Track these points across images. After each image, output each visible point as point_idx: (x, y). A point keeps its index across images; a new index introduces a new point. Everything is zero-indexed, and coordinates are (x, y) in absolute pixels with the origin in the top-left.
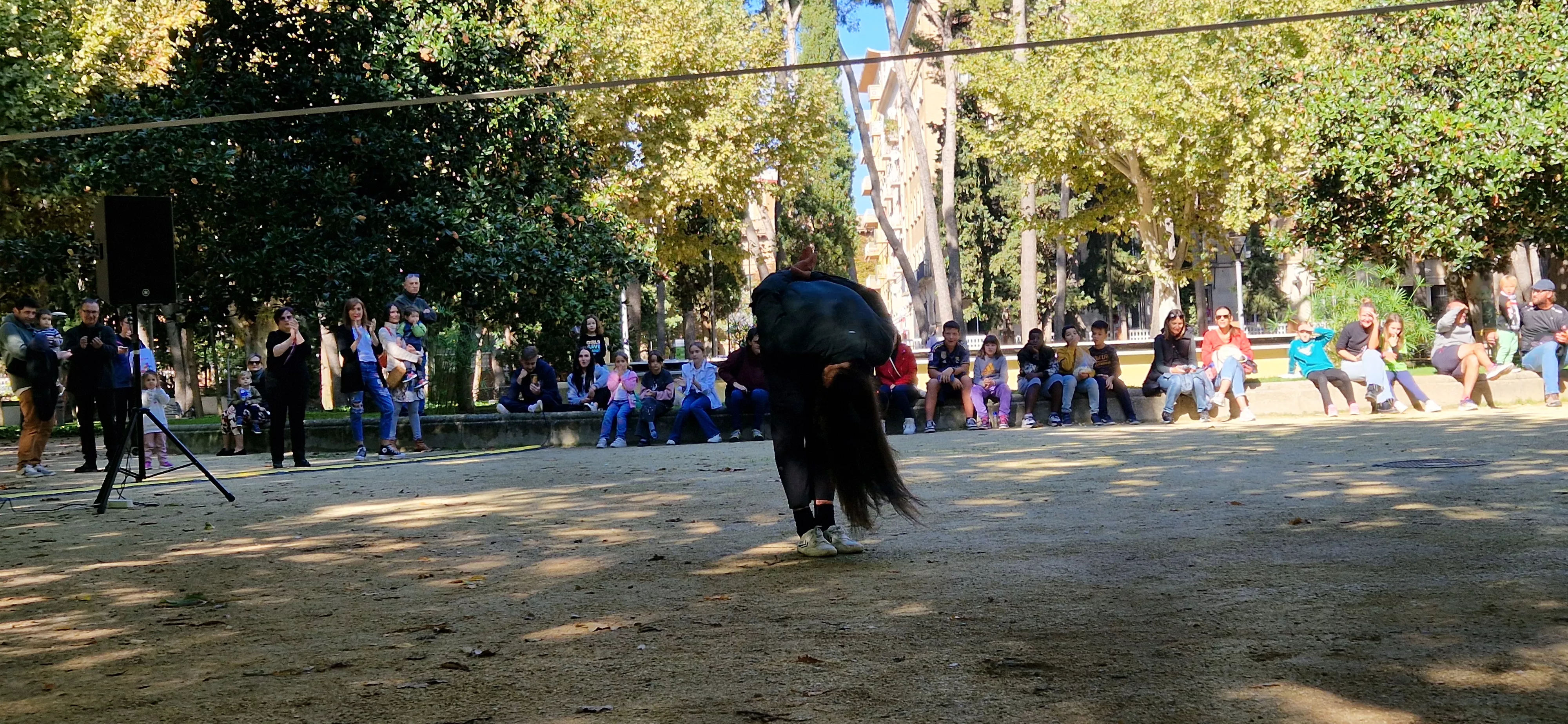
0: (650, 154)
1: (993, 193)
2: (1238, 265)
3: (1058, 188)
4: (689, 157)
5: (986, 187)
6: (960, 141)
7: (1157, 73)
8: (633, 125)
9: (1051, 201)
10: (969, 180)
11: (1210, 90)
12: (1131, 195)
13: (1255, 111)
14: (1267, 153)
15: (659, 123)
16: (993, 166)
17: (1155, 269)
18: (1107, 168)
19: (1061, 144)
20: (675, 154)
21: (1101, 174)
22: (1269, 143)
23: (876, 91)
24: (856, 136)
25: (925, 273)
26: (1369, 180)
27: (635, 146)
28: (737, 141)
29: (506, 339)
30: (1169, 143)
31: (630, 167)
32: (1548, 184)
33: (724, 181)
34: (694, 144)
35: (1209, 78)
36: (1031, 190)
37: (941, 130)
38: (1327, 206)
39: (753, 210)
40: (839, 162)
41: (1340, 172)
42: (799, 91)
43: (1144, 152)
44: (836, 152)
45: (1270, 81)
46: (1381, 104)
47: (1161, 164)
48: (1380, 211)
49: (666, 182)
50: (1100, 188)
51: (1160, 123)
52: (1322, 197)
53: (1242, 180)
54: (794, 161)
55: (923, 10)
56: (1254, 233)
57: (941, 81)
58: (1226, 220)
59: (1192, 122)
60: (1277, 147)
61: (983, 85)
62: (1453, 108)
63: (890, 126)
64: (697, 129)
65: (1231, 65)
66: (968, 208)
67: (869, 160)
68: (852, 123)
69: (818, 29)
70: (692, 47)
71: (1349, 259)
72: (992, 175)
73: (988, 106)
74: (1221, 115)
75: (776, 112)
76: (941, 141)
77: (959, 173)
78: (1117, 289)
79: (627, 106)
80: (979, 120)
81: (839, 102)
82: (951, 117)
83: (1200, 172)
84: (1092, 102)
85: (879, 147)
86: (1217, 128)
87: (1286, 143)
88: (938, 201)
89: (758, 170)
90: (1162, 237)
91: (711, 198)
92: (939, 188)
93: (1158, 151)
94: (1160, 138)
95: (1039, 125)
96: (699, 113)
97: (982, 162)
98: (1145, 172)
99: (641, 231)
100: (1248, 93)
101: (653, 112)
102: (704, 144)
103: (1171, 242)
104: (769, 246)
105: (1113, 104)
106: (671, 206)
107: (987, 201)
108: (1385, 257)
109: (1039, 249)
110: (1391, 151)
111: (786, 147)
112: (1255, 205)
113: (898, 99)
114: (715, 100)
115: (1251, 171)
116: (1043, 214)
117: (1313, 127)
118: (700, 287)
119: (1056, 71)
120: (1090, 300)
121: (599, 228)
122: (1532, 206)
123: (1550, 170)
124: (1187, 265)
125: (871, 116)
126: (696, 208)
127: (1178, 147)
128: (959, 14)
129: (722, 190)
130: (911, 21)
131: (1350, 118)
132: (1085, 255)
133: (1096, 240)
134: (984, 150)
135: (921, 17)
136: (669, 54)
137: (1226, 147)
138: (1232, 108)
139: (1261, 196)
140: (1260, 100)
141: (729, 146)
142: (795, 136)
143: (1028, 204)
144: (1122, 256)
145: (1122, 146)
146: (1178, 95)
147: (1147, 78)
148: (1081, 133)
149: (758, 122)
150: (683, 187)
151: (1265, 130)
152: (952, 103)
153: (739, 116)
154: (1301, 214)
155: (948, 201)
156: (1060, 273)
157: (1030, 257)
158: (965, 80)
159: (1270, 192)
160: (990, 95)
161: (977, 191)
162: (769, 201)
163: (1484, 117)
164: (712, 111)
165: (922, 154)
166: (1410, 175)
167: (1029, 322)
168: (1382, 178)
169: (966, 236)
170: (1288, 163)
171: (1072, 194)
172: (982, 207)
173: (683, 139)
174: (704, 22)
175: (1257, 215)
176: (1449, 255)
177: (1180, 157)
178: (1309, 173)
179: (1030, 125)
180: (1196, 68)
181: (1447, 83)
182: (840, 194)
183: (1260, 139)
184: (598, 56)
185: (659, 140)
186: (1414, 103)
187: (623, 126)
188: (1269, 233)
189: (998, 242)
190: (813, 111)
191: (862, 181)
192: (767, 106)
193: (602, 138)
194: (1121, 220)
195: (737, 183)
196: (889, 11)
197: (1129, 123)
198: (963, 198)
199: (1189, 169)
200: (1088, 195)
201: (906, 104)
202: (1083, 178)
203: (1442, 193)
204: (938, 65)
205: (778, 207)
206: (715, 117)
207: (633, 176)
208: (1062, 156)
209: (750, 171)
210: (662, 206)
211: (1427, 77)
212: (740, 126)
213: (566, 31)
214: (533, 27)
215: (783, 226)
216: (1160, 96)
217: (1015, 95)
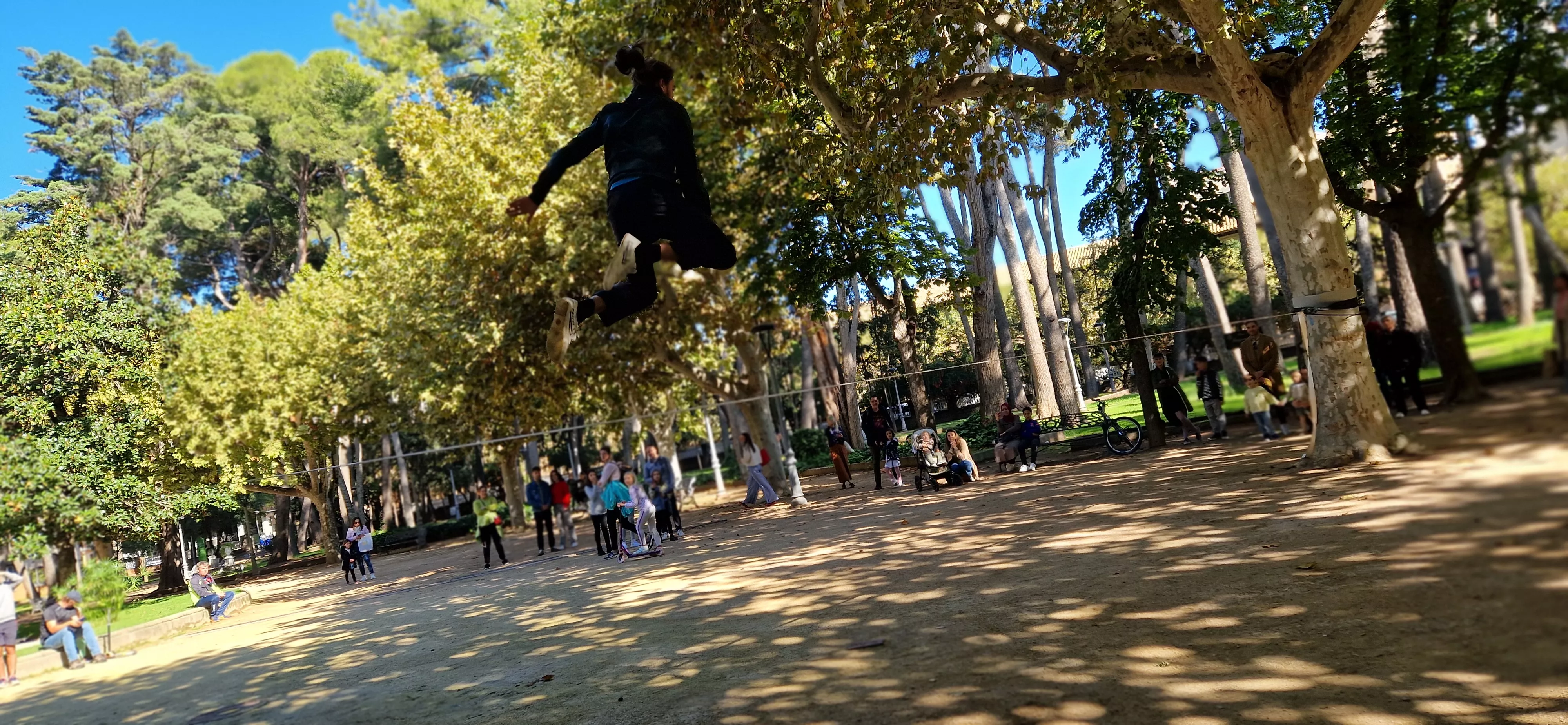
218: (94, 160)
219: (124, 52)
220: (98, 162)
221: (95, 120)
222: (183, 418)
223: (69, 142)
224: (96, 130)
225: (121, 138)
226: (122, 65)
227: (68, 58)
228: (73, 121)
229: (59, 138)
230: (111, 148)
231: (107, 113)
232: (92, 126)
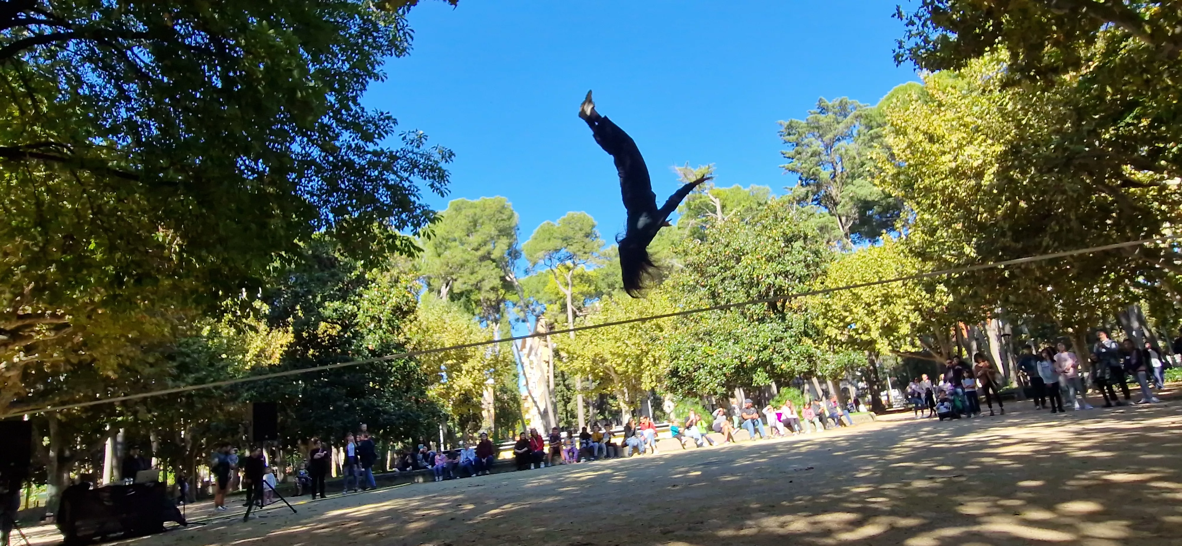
0: (450, 377)
1: (567, 382)
2: (649, 402)
3: (588, 379)
4: (463, 377)
5: (564, 381)
6: (555, 366)
7: (617, 340)
8: (443, 367)
9: (586, 384)
10: (559, 379)
11: (634, 344)
12: (612, 380)
13: (649, 350)
14: (654, 364)
15: (452, 366)
16: (566, 373)
17: (622, 405)
18: (603, 372)
19: (588, 364)
20: (458, 376)
21: (601, 374)
22: (655, 360)
23: (526, 351)
24: (519, 366)
25: (546, 411)
26: (687, 370)
27: (444, 374)
28: (479, 370)
29: (399, 446)
30: (623, 361)
31: (442, 381)
32: (743, 368)
33: (475, 384)
34: (464, 372)
35: (633, 340)
36: (579, 381)
37: (548, 362)
38: (675, 379)
39: (485, 393)
40: (514, 375)
41: (678, 368)
42: (500, 351)
43: (614, 365)
44: (513, 372)
45: (653, 340)
46: (688, 345)
47: (620, 369)
48: (692, 380)
49: (455, 386)
50: (602, 379)
51: (619, 356)
52: (673, 377)
53: (647, 373)
54: (499, 375)
55: (539, 323)
56: (653, 390)
57: (547, 346)
58: (643, 387)
59: (629, 355)
60: (657, 361)
61: (560, 347)
62: (710, 345)
63: (531, 362)
64: (465, 367)
65: (640, 336)
66: (559, 388)
67: (524, 374)
68: (518, 361)
69: (505, 331)
70: (463, 339)
71: (684, 397)
72: (566, 377)
73: (563, 354)
74: (639, 352)
75: (492, 360)
76: (548, 366)
77: (555, 377)
78: (610, 412)
79: (441, 360)
80: (560, 359)
81: (513, 355)
82: (551, 358)
83: (634, 371)
84: (597, 350)
85: (527, 369)
86: (638, 356)
87: (660, 360)
88: (548, 386)
89: (486, 380)
90: (623, 394)
91: (471, 390)
92: (549, 382)
93: (619, 365)
94: (619, 361)
95: (580, 359)
96: (465, 361)
97: (562, 373)
98: (616, 372)
99: (447, 403)
100: (647, 344)
101: (450, 362)
102: (468, 372)
103: (626, 395)
104: (491, 406)
105: (604, 350)
106: (457, 394)
107: (565, 385)
108: (695, 395)
109: (584, 400)
110: (693, 360)
111: (496, 371)
112: (652, 381)
113: (533, 353)
114: (471, 357)
115: (650, 370)
116: (584, 389)
117: (667, 353)
118: (468, 422)
119: (584, 341)
120: (602, 417)
121: (432, 403)
122: (739, 375)
123: (743, 364)
124: (632, 403)
125: (524, 359)
126: (465, 394)
127: (625, 363)
128: (552, 324)
129: (474, 387)
130: (536, 328)
131: (679, 350)
132: (599, 402)
133: (602, 397)
134: (563, 368)
135: (539, 326)
136: (455, 342)
137: (641, 363)
138: (642, 350)
139: (654, 378)
140: (650, 347)
141: (476, 372)
142: (499, 367)
143: (579, 386)
144: (611, 401)
145: (607, 364)
146: (624, 346)
147: (613, 341)
148: (594, 361)
149: (486, 363)
150: (461, 387)
151: (653, 356)
152: (551, 353)
153: (479, 362)
154: (667, 383)
155: (552, 386)
156: (591, 408)
157: (580, 404)
158: (555, 345)
159: (657, 376)
160: (563, 349)
161: (561, 382)
162: (491, 390)
163: (720, 348)
164: (470, 360)
165: (542, 371)
166: (700, 368)
167: (582, 425)
168: (691, 369)
169: (559, 398)
170: (661, 367)
171: (593, 381)
172: (564, 388)
173: (460, 371)
174: (466, 331)
175: (653, 384)
176: (716, 393)
177: (627, 366)
178: (668, 369)
179: (577, 359)
180: (629, 338)
181: (707, 338)
182: (515, 386)
183: (652, 359)
184: (431, 344)
185: (452, 371)
186: (698, 344)
187: (440, 367)
188: (658, 390)
189: (570, 399)
190: (504, 358)
191: (522, 382)
192: (489, 357)
193: (432, 372)
194: (609, 389)
195: (479, 385)
196: (528, 324)
197: (608, 356)
198: (557, 385)
199: (630, 370)
200: (598, 381)
201: (536, 354)
202: (596, 376)
203: (710, 373)
204: (546, 341)
205: (494, 392)
206: (471, 362)
207: (443, 384)
208: (588, 369)
209: (484, 380)
210: (454, 394)
211: (701, 336)
212: (480, 365)
213: (419, 336)
214: (408, 336)
215: (497, 399)
216: (618, 347)
217: (571, 349)
218: (811, 172)
219: (823, 110)
220: (813, 173)
221: (810, 151)
222: (851, 312)
223: (799, 165)
224: (811, 156)
225: (824, 157)
226: (822, 117)
227: (796, 120)
228: (800, 154)
229: (796, 164)
230: (817, 164)
231: (817, 145)
232: (809, 154)
